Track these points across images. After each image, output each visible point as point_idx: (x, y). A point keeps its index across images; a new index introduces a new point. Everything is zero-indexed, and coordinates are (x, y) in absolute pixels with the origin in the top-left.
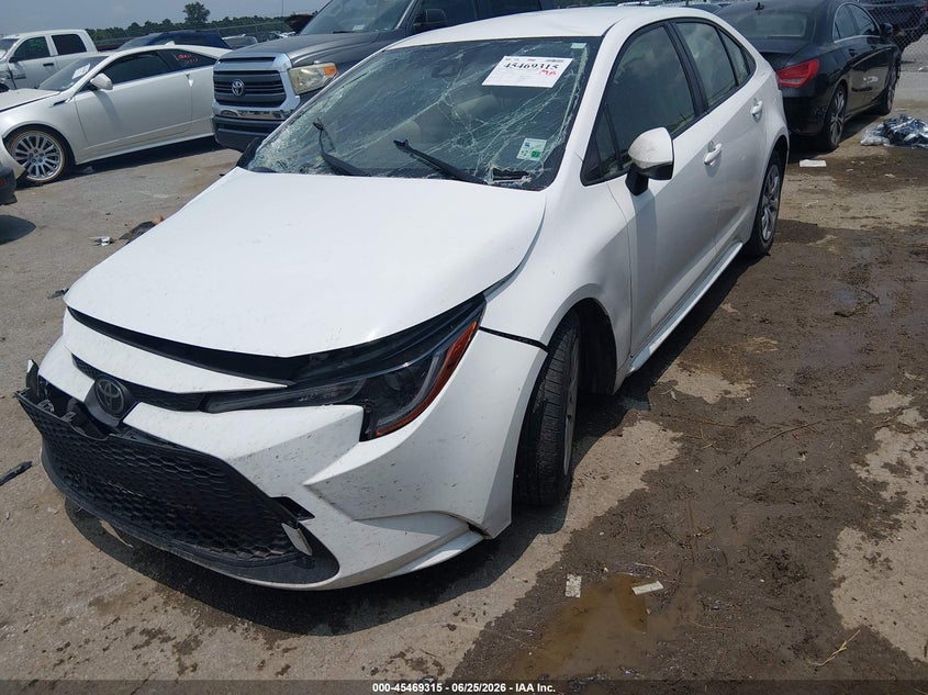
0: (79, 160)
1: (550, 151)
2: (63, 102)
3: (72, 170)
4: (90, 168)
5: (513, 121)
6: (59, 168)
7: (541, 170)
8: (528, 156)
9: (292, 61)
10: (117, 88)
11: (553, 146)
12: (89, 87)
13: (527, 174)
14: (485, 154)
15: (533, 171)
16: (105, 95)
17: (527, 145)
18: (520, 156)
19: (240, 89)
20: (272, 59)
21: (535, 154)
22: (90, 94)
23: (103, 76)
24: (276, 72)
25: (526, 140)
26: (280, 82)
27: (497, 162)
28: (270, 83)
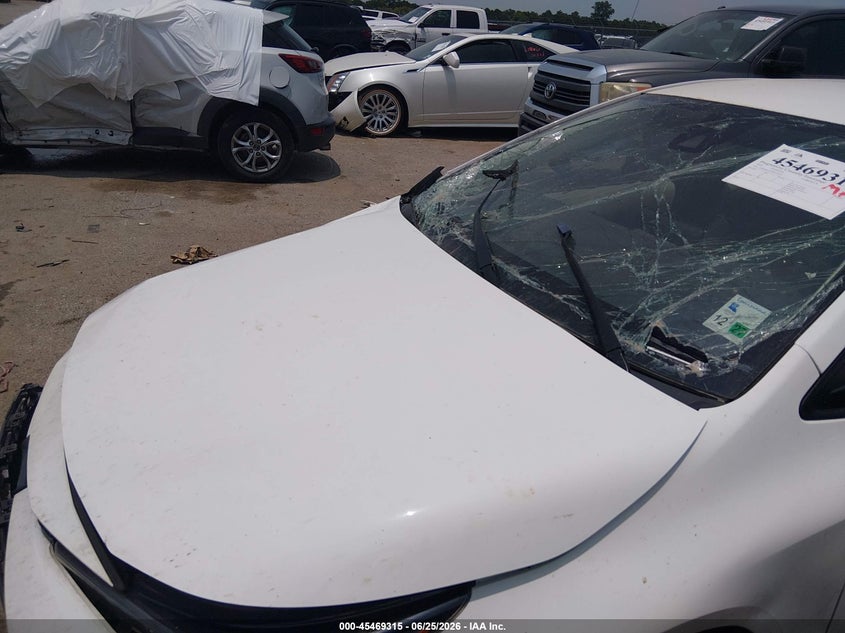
0: (412, 124)
1: (765, 334)
2: (415, 70)
3: (403, 131)
4: (419, 132)
5: (735, 257)
6: (393, 127)
7: (734, 363)
8: (723, 330)
9: (608, 74)
10: (463, 67)
11: (776, 328)
12: (441, 62)
13: (704, 359)
14: (659, 295)
15: (718, 360)
16: (452, 71)
17: (733, 309)
18: (710, 323)
19: (551, 92)
20: (590, 69)
21: (738, 329)
22: (440, 68)
23: (454, 54)
24: (588, 83)
25: (736, 299)
26: (589, 94)
27: (667, 319)
28: (579, 93)
